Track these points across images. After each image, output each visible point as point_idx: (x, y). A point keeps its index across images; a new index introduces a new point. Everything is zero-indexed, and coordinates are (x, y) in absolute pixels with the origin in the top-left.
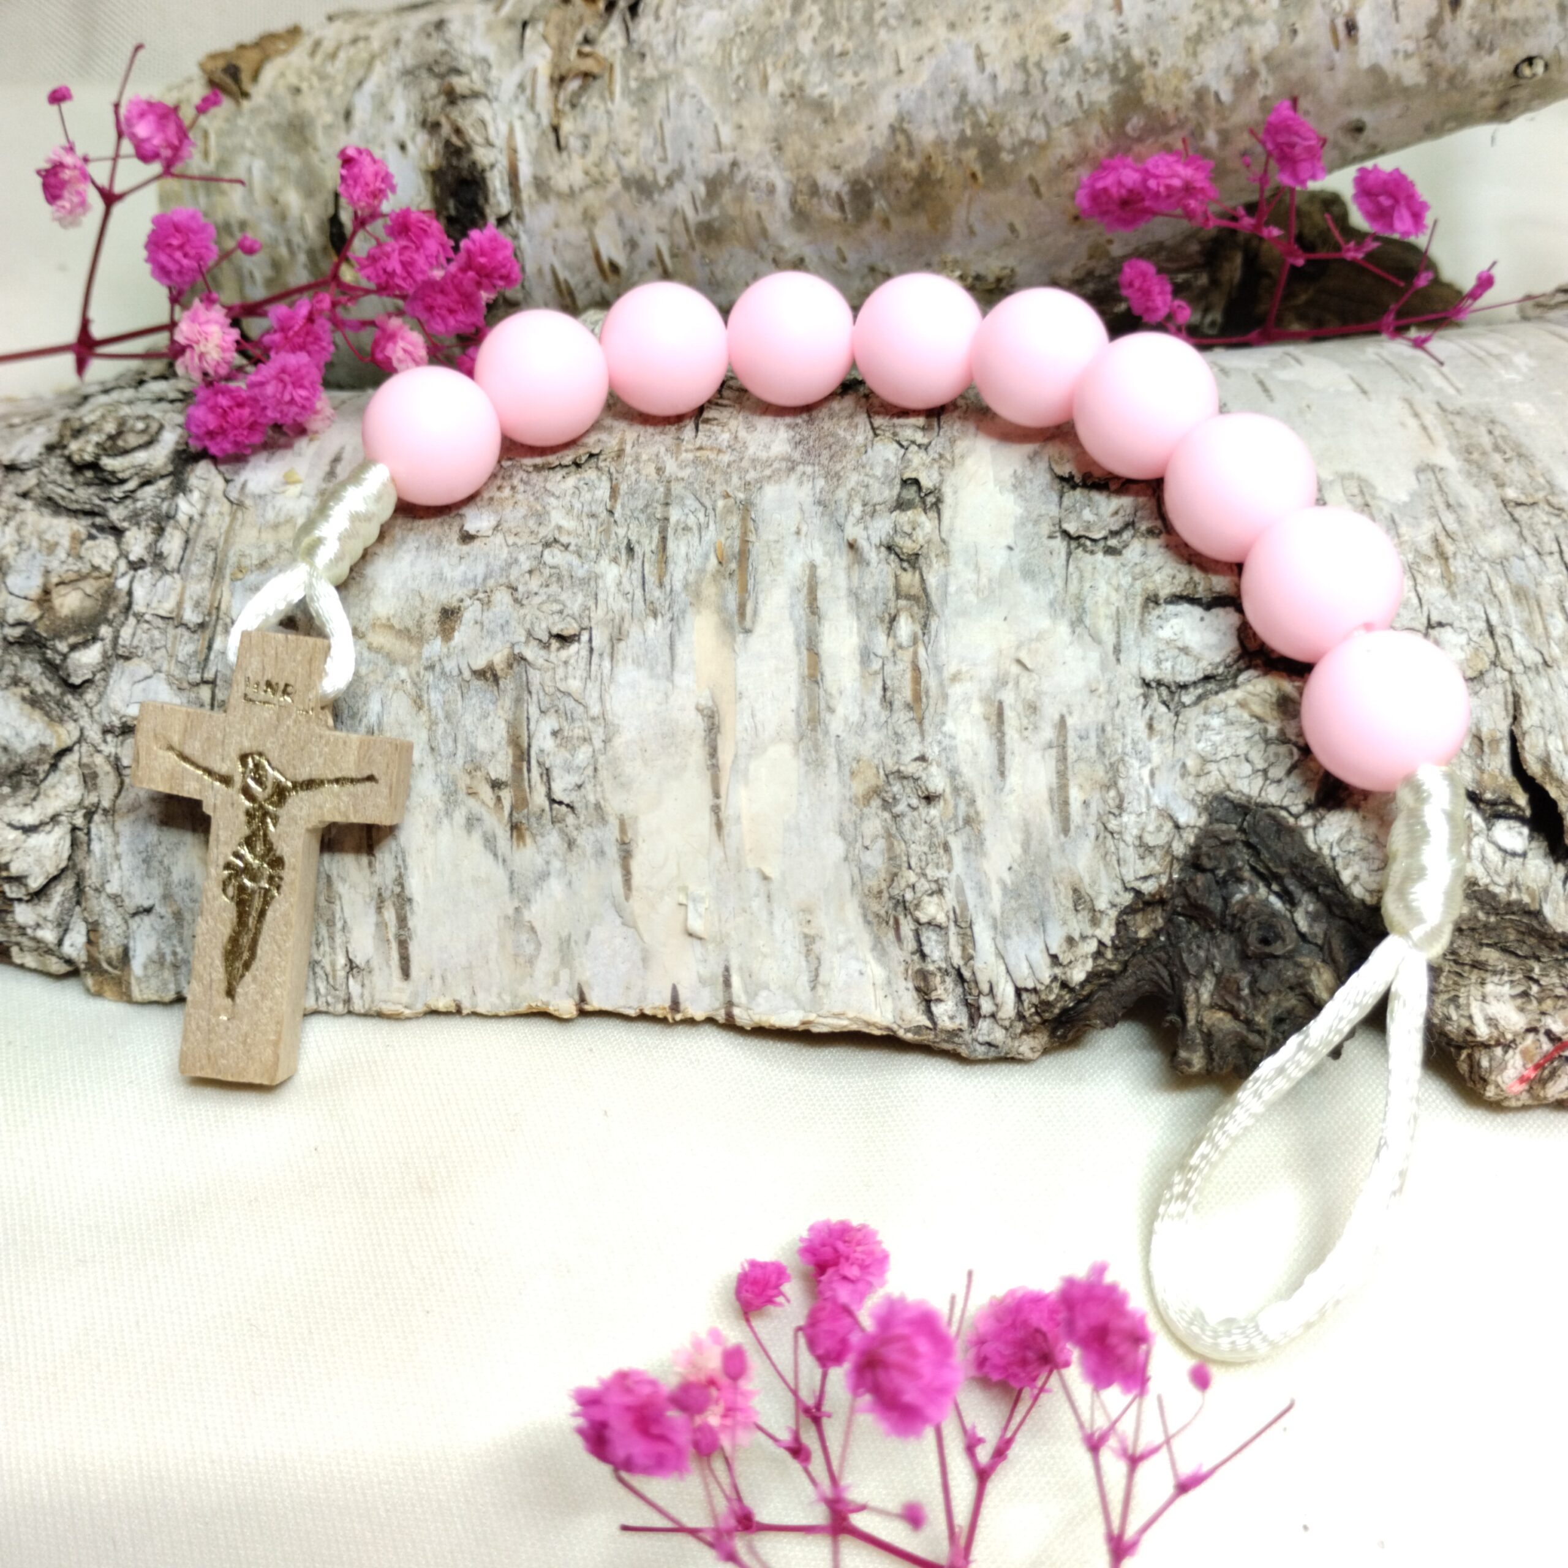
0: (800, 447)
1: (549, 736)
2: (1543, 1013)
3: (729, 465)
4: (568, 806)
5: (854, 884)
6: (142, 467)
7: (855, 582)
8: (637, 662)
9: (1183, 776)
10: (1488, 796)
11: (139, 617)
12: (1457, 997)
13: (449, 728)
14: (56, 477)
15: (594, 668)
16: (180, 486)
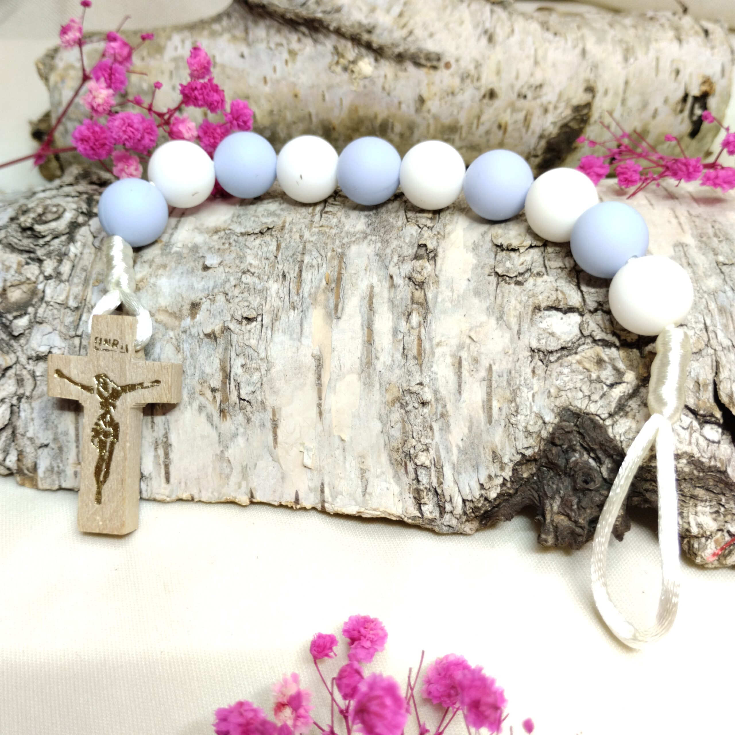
0: (370, 227)
1: (240, 367)
2: (726, 522)
3: (335, 235)
4: (248, 401)
5: (385, 445)
6: (54, 230)
7: (392, 295)
8: (284, 332)
9: (548, 397)
10: (701, 412)
11: (48, 303)
12: (683, 512)
13: (192, 361)
14: (14, 234)
15: (263, 334)
16: (71, 239)
